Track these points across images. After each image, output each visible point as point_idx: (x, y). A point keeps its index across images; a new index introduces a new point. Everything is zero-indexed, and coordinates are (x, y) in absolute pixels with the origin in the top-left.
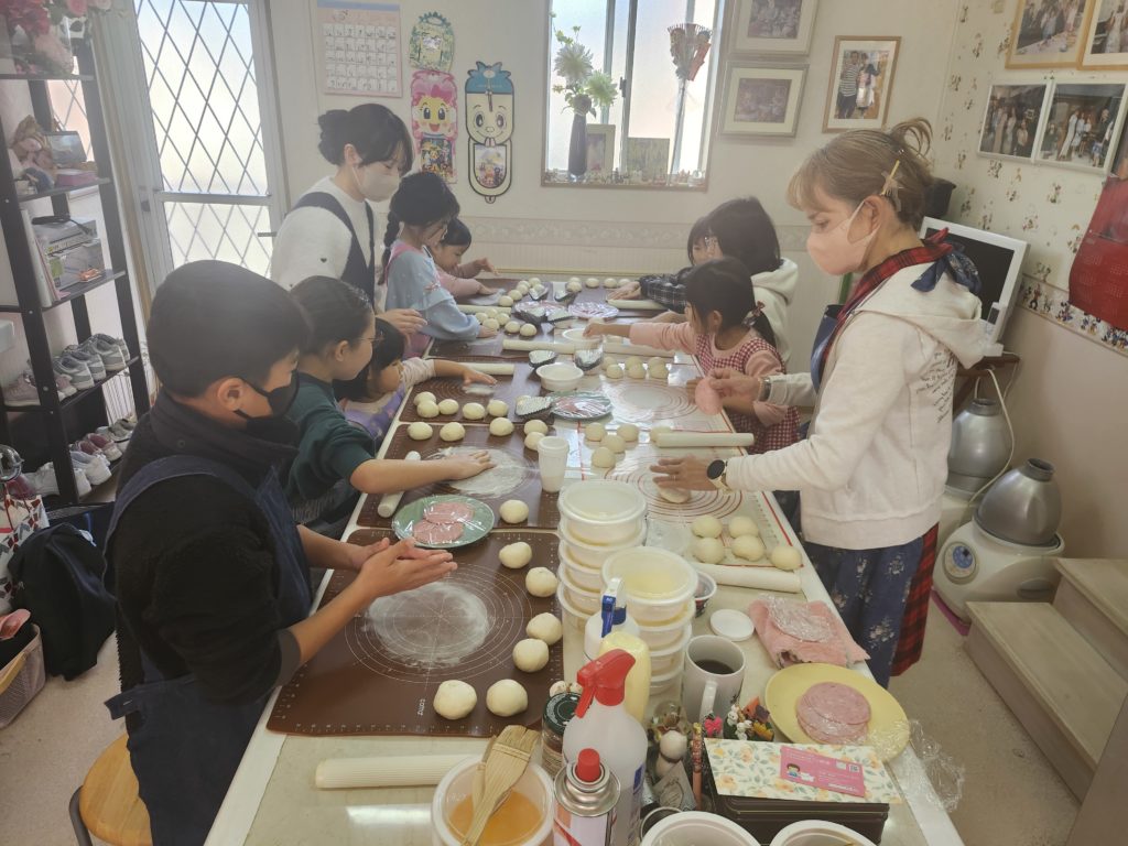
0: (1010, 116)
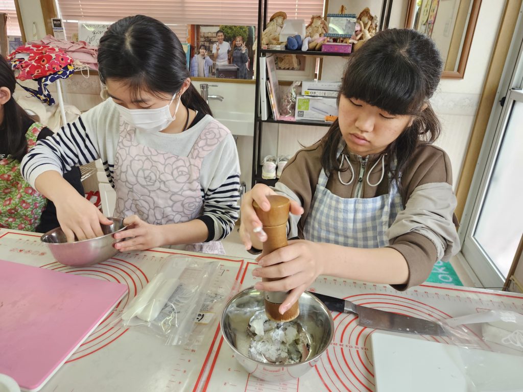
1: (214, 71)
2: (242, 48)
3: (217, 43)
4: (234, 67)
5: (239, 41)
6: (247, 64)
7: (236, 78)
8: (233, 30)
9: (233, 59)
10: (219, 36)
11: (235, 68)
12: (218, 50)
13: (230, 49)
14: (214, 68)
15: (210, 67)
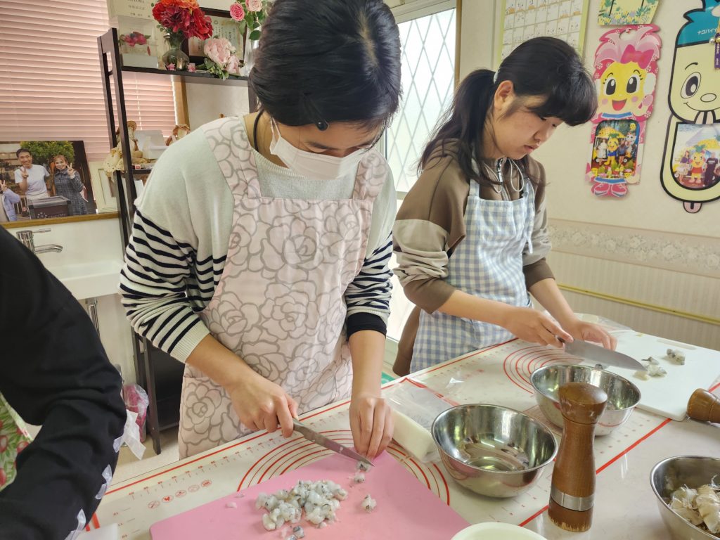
1: (24, 209)
2: (68, 171)
3: (22, 168)
4: (60, 200)
5: (62, 163)
6: (82, 193)
7: (69, 215)
8: (46, 148)
9: (56, 189)
10: (22, 157)
11: (63, 201)
12: (25, 178)
13: (48, 175)
14: (24, 205)
15: (15, 205)
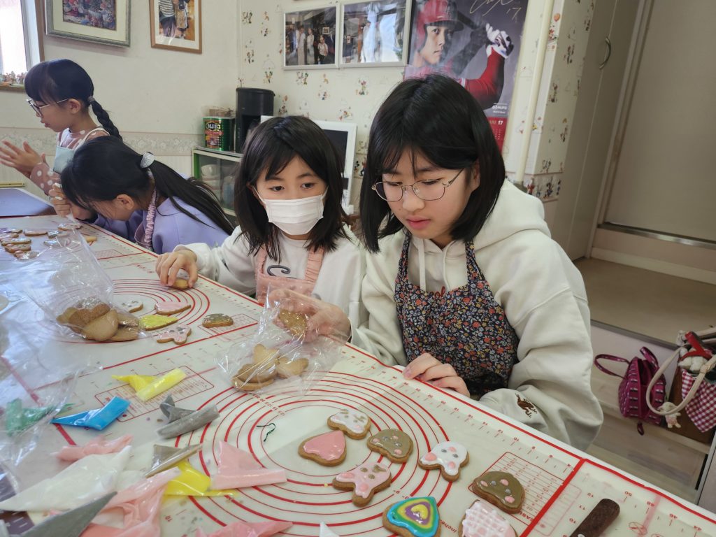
0: (307, 35)
